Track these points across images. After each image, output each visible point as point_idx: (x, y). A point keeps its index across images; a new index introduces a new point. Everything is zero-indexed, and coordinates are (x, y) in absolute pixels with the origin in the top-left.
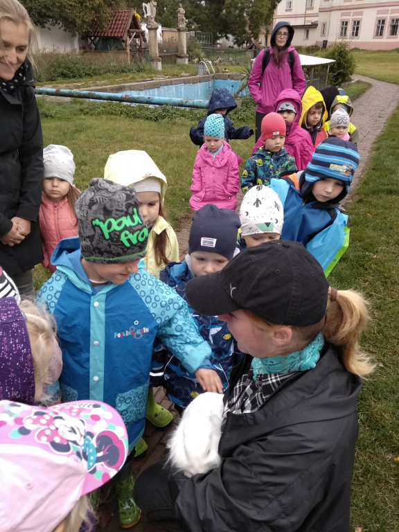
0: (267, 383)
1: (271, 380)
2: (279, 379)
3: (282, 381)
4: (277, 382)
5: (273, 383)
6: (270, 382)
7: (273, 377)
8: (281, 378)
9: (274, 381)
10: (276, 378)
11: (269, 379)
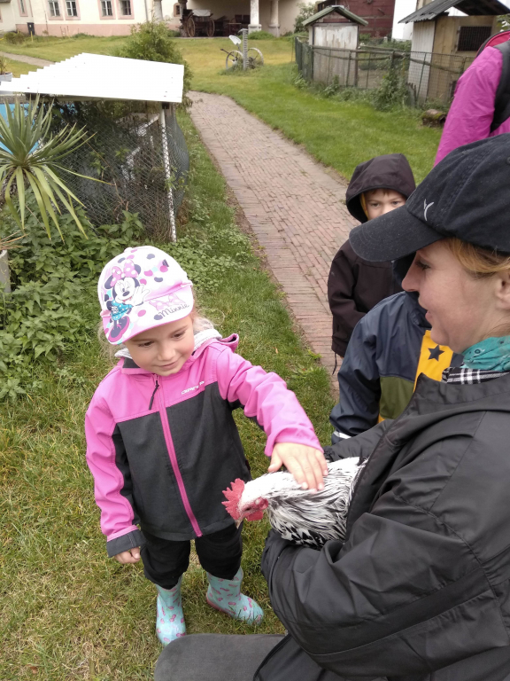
0: (456, 380)
1: (465, 376)
2: (478, 377)
3: (482, 380)
4: (475, 382)
5: (466, 382)
6: (462, 379)
7: (470, 373)
8: (483, 377)
9: (470, 378)
10: (473, 375)
11: (462, 374)
